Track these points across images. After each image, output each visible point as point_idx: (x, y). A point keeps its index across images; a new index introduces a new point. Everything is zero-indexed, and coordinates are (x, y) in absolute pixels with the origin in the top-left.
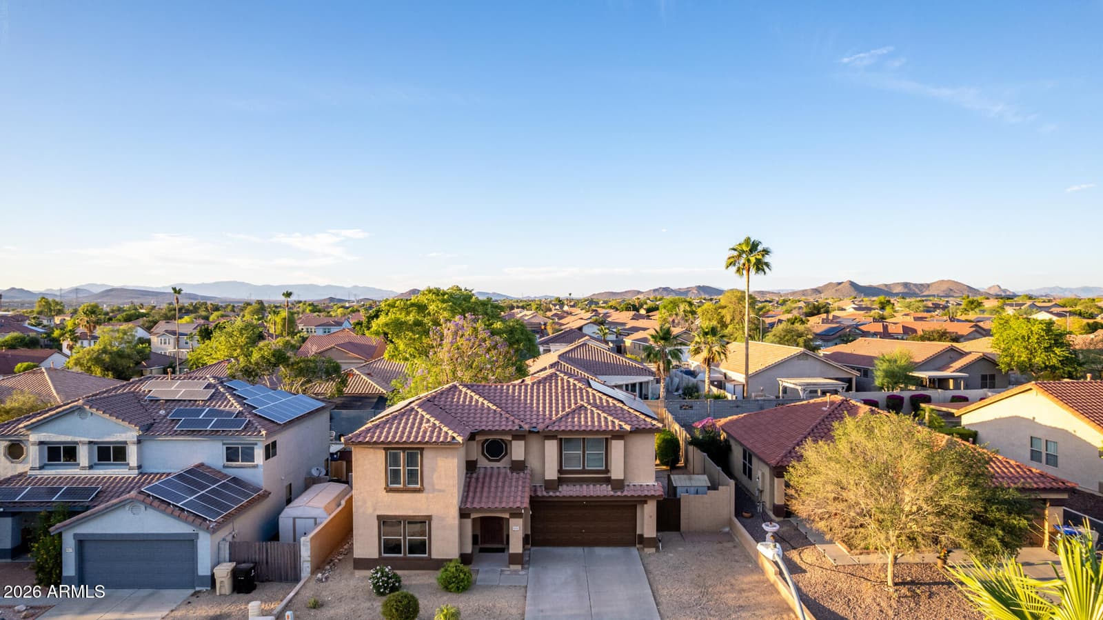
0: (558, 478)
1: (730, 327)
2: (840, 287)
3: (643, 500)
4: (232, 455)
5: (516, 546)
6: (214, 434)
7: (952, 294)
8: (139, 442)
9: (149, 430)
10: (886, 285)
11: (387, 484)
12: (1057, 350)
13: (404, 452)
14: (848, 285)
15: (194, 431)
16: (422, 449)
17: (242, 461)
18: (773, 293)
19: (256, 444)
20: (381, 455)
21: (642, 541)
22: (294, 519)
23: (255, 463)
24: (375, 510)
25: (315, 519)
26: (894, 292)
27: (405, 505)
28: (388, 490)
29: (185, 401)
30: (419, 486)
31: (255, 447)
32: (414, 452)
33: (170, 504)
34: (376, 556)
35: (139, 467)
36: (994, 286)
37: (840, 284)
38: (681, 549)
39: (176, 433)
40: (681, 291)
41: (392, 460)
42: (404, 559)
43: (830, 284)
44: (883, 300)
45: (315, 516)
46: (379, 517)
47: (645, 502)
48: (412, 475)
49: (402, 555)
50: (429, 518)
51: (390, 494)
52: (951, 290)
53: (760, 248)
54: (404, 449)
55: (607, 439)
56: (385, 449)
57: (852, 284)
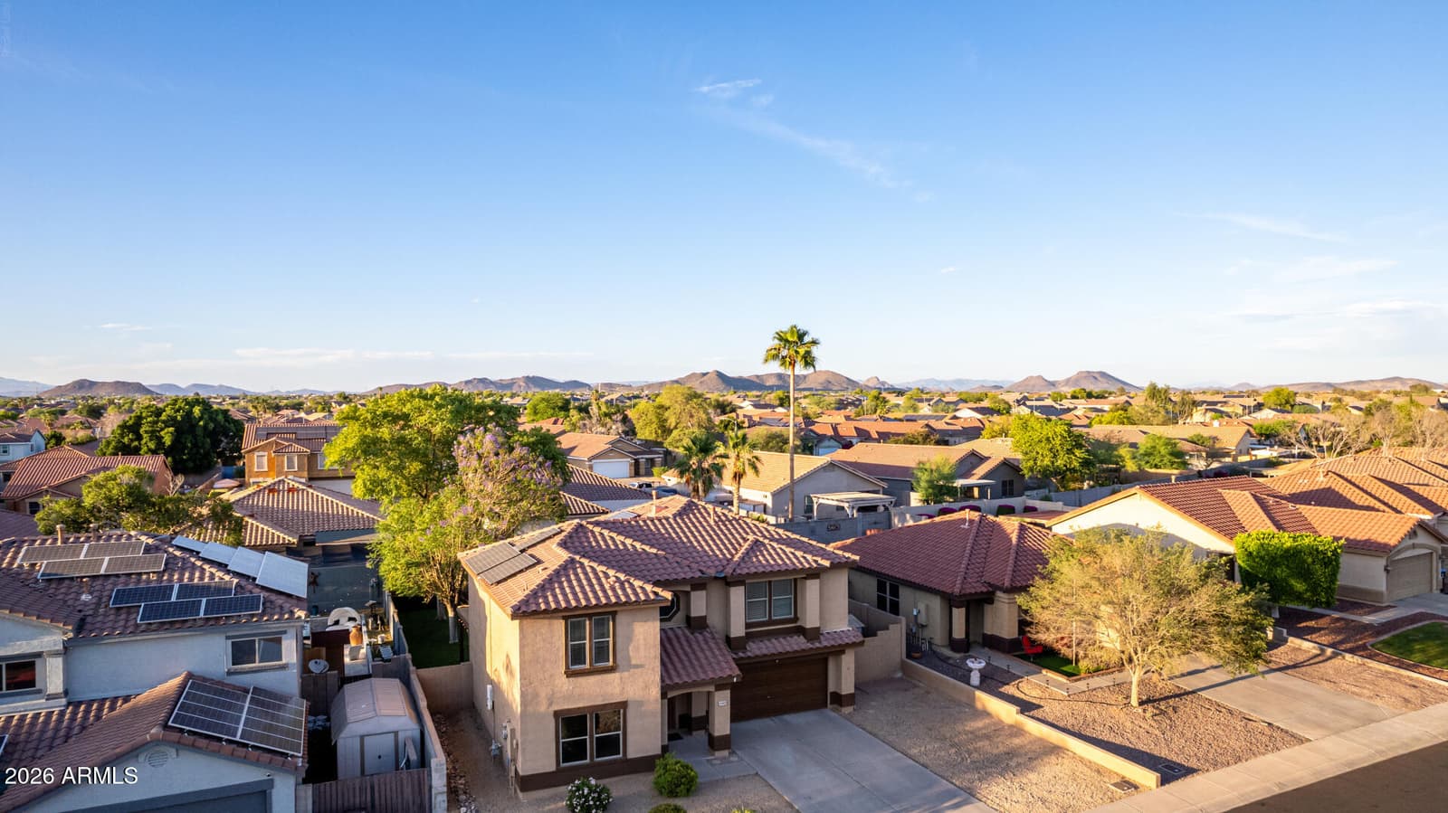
0: (746, 633)
1: (675, 433)
2: (705, 378)
3: (839, 651)
4: (242, 652)
5: (721, 724)
6: (210, 624)
7: (830, 386)
8: (67, 649)
9: (84, 630)
10: (758, 376)
11: (567, 667)
12: (1077, 452)
13: (590, 620)
14: (714, 376)
15: (171, 623)
16: (614, 614)
17: (260, 662)
18: (623, 386)
19: (285, 632)
20: (559, 625)
21: (839, 700)
22: (362, 737)
23: (284, 661)
24: (550, 704)
25: (396, 733)
26: (768, 384)
27: (592, 691)
28: (569, 674)
29: (117, 576)
30: (611, 663)
31: (283, 636)
32: (604, 615)
33: (220, 740)
34: (553, 768)
35: (66, 693)
36: (872, 378)
37: (704, 374)
38: (873, 703)
39: (136, 630)
40: (504, 383)
41: (574, 630)
42: (592, 766)
43: (694, 374)
44: (781, 396)
45: (395, 729)
46: (556, 714)
47: (843, 652)
48: (601, 652)
49: (588, 761)
50: (624, 705)
51: (571, 679)
52: (830, 382)
53: (807, 339)
54: (590, 616)
55: (795, 580)
56: (565, 618)
57: (720, 375)
